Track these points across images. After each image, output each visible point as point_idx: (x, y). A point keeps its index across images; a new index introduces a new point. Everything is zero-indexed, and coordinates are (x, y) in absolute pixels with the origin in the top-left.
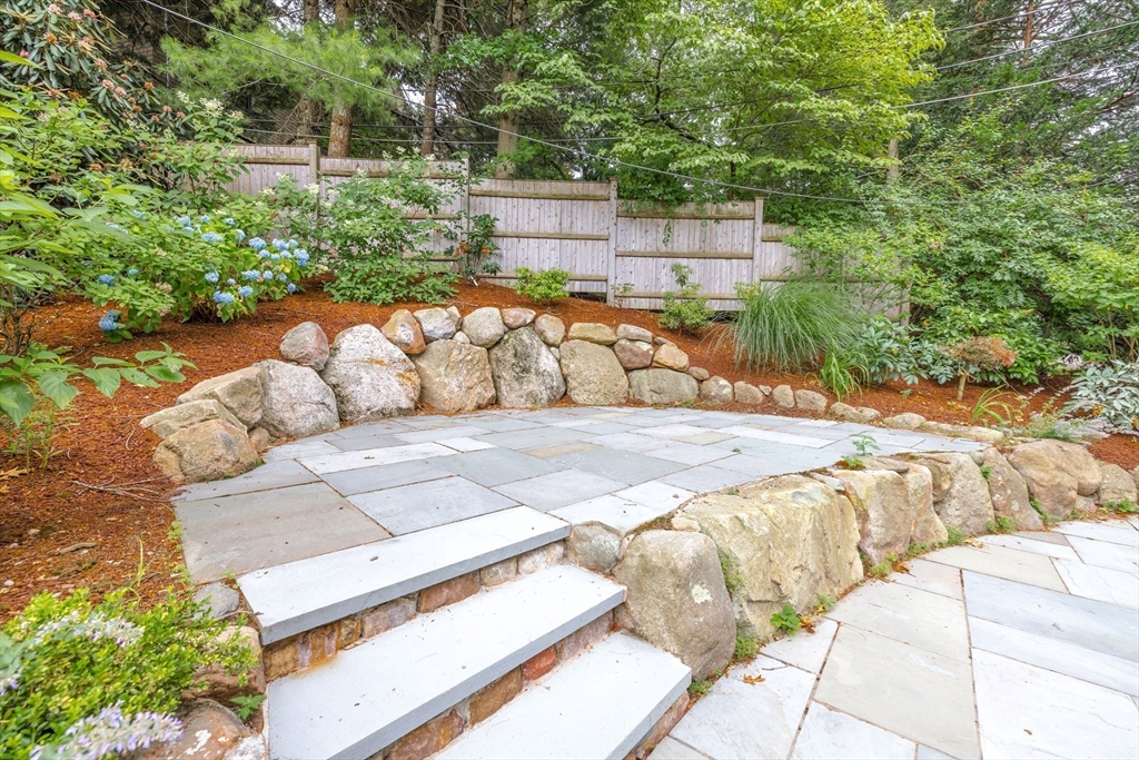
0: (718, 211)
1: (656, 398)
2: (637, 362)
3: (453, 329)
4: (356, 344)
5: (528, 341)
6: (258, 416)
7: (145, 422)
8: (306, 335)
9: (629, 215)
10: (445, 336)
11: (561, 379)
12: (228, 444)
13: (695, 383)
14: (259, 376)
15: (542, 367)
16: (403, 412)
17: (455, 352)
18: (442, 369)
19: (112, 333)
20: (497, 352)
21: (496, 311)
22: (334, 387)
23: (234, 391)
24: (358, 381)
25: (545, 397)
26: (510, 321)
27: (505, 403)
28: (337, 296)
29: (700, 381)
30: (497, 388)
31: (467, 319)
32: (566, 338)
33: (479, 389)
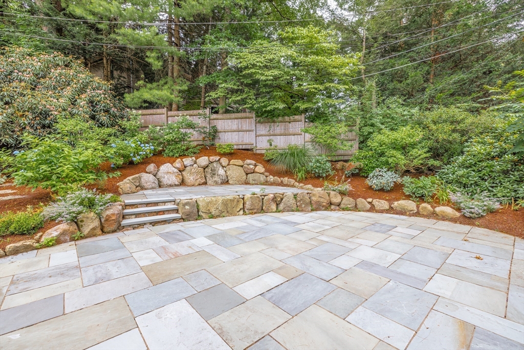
0: (290, 119)
1: (253, 182)
2: (249, 171)
3: (193, 163)
4: (164, 168)
5: (215, 166)
6: (138, 184)
7: (117, 184)
8: (151, 167)
9: (259, 122)
10: (190, 166)
11: (226, 177)
12: (130, 188)
13: (265, 177)
14: (139, 176)
15: (219, 173)
16: (176, 185)
17: (193, 170)
18: (189, 174)
19: (113, 168)
20: (206, 169)
21: (207, 158)
22: (158, 179)
23: (133, 179)
24: (164, 178)
25: (220, 182)
26: (211, 160)
27: (208, 184)
28: (165, 155)
29: (266, 177)
30: (206, 180)
31: (197, 160)
32: (228, 165)
33: (200, 180)
